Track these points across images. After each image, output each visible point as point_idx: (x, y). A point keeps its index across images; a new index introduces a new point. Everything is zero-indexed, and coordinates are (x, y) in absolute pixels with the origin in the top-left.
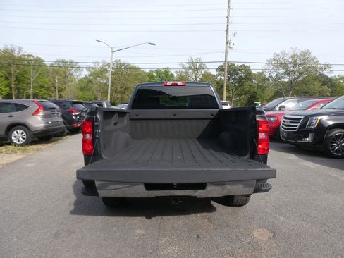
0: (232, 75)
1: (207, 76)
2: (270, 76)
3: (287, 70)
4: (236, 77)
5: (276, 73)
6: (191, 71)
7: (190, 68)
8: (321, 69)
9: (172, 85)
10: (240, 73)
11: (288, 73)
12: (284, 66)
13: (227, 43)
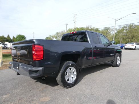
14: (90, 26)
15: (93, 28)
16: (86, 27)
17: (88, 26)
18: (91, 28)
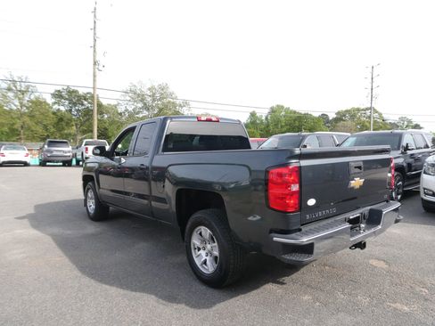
0: (75, 104)
1: (39, 103)
2: (127, 110)
3: (145, 104)
4: (81, 108)
5: (133, 107)
6: (10, 94)
7: (9, 89)
8: (180, 106)
9: (206, 121)
10: (86, 103)
11: (146, 107)
12: (141, 97)
13: (95, 63)
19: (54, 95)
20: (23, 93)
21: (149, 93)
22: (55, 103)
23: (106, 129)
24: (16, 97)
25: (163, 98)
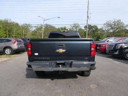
0: (90, 29)
1: (80, 29)
2: (105, 30)
3: (112, 27)
4: (92, 30)
5: (107, 29)
8: (125, 27)
9: (63, 32)
10: (93, 28)
12: (110, 25)
14: (9, 20)
15: (13, 22)
16: (4, 20)
17: (6, 19)
18: (11, 21)
19: (84, 27)
20: (77, 27)
21: (113, 23)
22: (85, 29)
23: (99, 36)
24: (75, 28)
25: (119, 25)
